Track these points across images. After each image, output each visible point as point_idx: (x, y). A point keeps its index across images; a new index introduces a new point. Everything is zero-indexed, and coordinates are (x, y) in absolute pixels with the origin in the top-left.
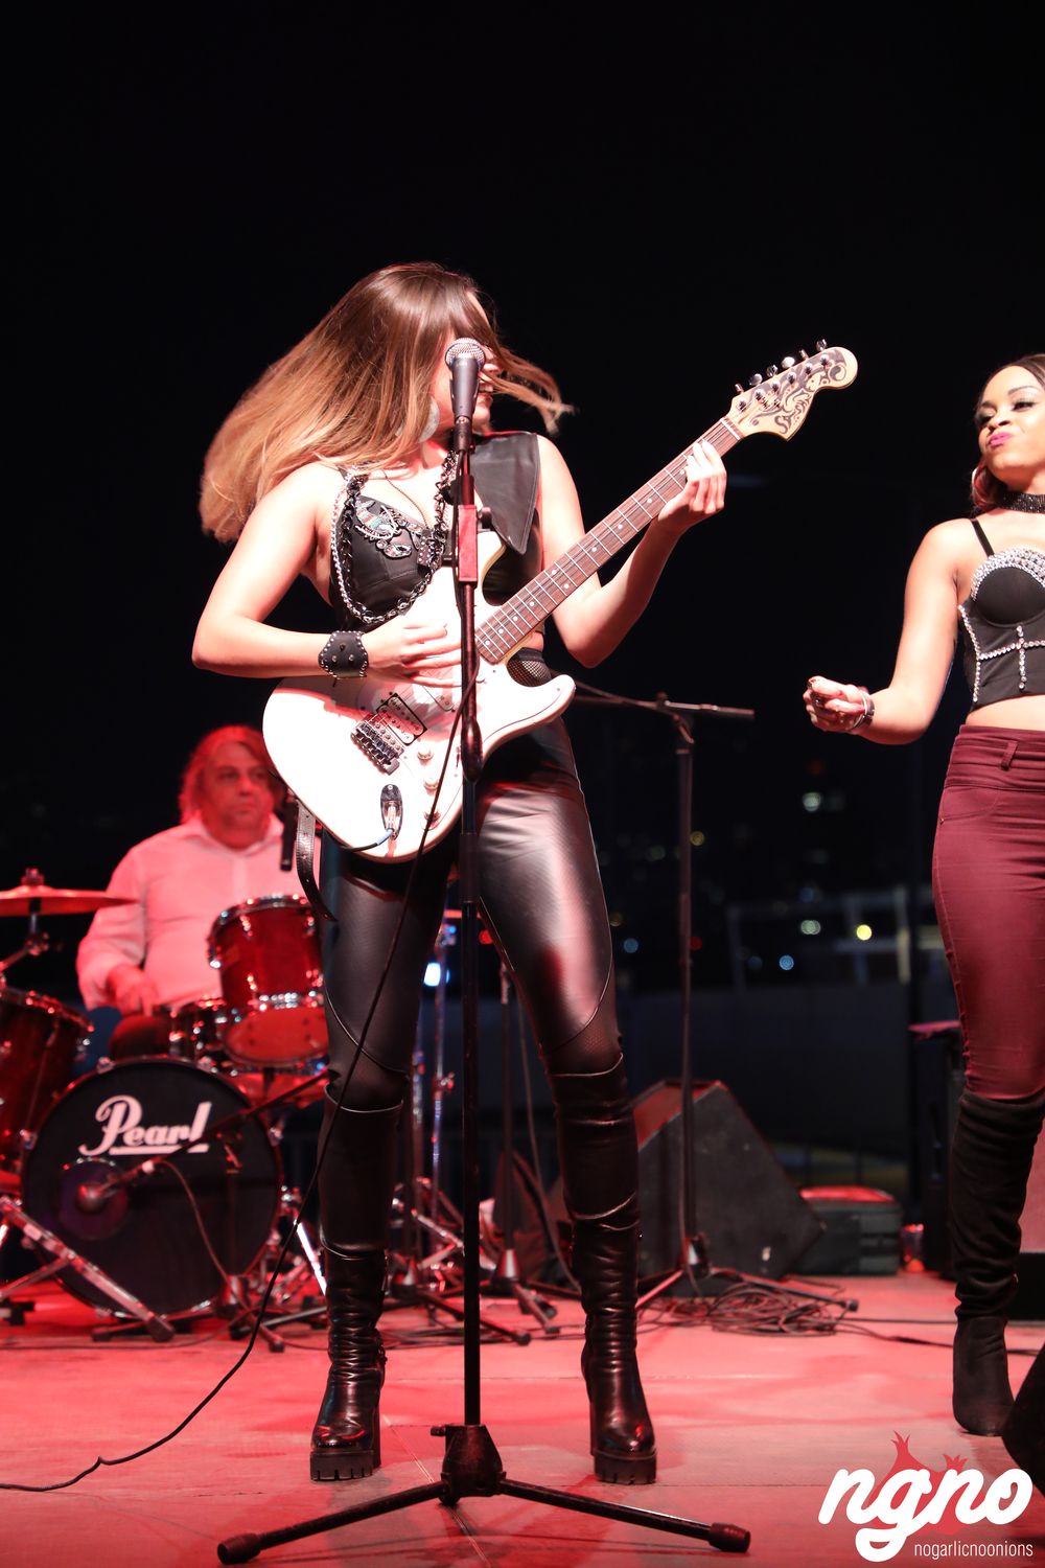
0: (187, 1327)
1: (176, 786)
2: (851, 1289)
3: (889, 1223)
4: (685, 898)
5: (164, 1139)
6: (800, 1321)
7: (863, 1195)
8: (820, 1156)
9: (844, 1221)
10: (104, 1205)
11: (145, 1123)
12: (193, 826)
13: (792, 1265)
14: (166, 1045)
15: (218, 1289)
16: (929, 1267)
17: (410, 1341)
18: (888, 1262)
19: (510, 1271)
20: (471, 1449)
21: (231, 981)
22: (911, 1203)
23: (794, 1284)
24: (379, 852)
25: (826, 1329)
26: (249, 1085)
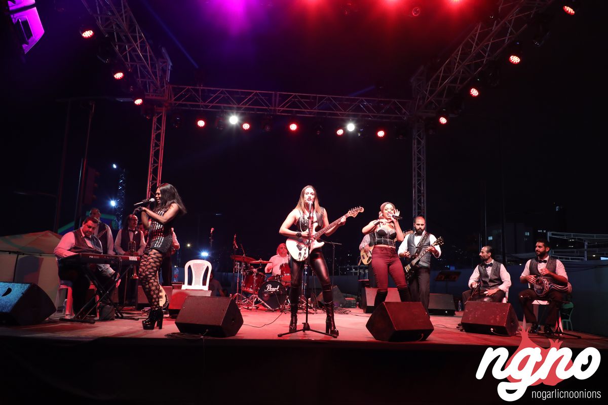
0: (275, 310)
1: (276, 250)
2: (350, 309)
3: (355, 302)
4: (333, 265)
5: (274, 289)
6: (344, 313)
7: (352, 299)
8: (347, 295)
9: (350, 301)
10: (267, 296)
11: (272, 288)
12: (278, 255)
13: (344, 306)
14: (274, 279)
15: (279, 307)
16: (359, 307)
17: (300, 313)
18: (355, 306)
19: (312, 306)
20: (306, 326)
21: (282, 272)
22: (358, 300)
23: (344, 309)
24: (298, 260)
25: (347, 314)
26: (284, 284)
